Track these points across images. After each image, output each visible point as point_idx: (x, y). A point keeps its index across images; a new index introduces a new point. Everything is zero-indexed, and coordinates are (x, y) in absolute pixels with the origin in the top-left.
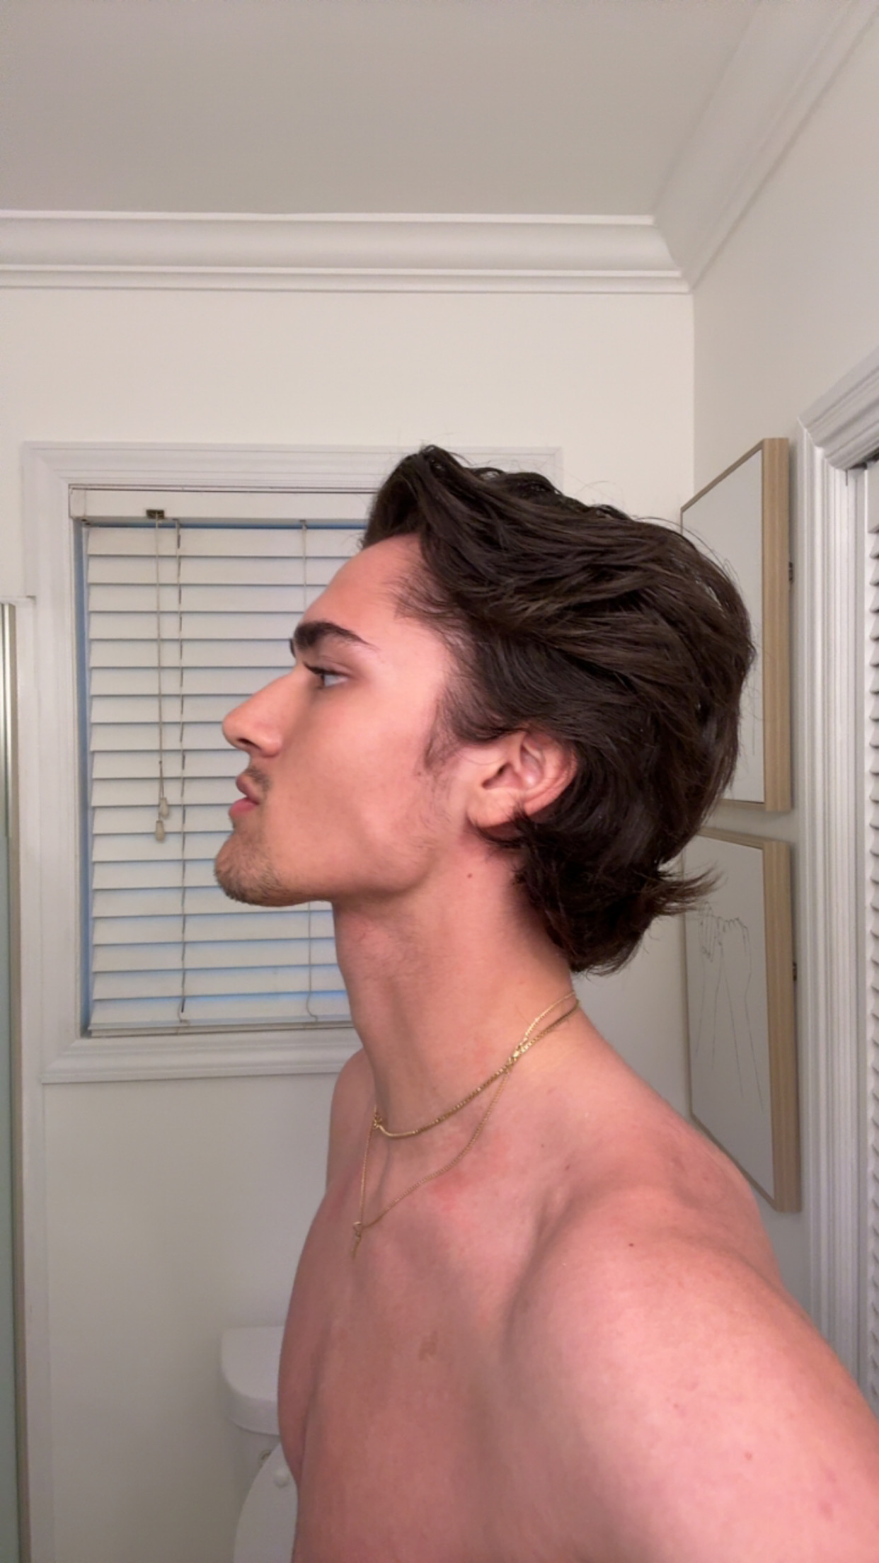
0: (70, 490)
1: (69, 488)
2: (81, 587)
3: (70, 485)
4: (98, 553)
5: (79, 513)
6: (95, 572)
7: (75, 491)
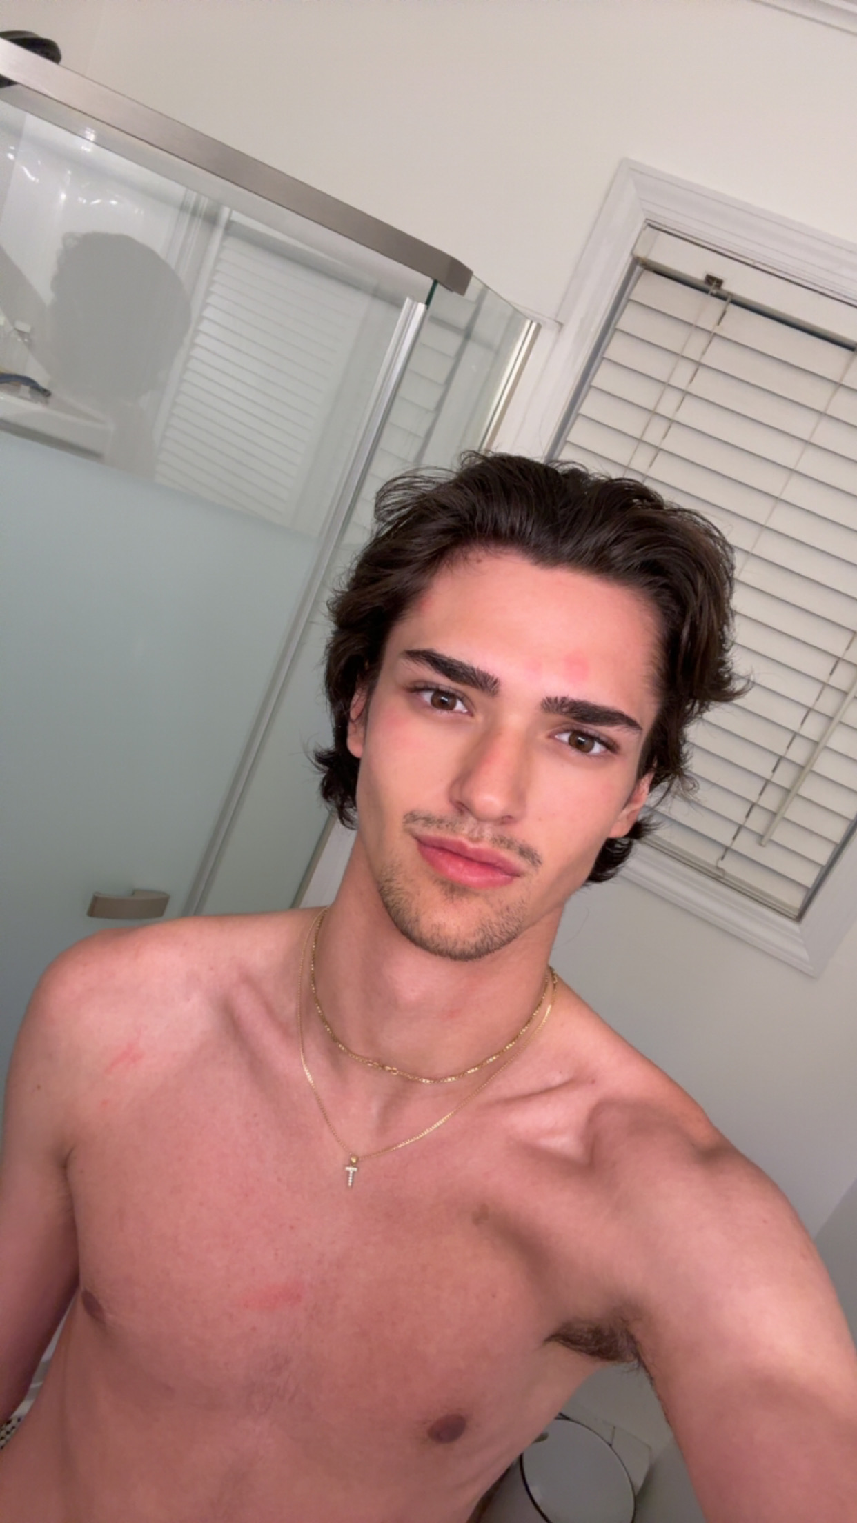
0: (645, 225)
1: (645, 222)
2: (609, 328)
3: (647, 219)
4: (640, 301)
5: (641, 253)
6: (630, 320)
7: (649, 229)
